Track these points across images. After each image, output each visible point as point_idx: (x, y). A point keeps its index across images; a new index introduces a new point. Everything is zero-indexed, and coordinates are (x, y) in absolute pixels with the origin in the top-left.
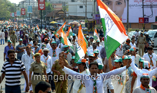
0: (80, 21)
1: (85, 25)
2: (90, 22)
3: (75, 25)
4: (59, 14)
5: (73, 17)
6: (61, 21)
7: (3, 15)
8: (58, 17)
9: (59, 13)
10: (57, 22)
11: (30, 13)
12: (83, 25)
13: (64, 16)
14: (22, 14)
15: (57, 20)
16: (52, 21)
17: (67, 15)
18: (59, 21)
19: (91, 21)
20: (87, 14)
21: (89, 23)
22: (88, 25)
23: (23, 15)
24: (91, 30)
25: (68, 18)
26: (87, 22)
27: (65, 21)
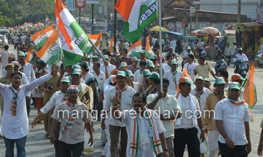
0: (229, 26)
1: (234, 37)
2: (250, 30)
3: (210, 35)
4: (172, 8)
5: (208, 15)
6: (179, 25)
7: (39, 8)
8: (172, 15)
9: (173, 4)
10: (166, 27)
11: (93, 3)
12: (231, 37)
13: (184, 14)
14: (77, 6)
15: (167, 24)
16: (155, 26)
17: (192, 10)
18: (173, 25)
19: (252, 28)
20: (243, 7)
21: (247, 33)
22: (245, 38)
23: (80, 8)
24: (251, 50)
25: (194, 19)
26: (242, 30)
27: (187, 26)
